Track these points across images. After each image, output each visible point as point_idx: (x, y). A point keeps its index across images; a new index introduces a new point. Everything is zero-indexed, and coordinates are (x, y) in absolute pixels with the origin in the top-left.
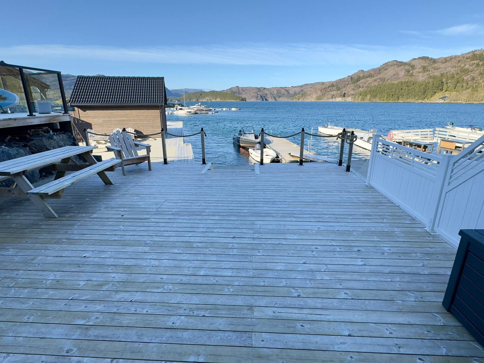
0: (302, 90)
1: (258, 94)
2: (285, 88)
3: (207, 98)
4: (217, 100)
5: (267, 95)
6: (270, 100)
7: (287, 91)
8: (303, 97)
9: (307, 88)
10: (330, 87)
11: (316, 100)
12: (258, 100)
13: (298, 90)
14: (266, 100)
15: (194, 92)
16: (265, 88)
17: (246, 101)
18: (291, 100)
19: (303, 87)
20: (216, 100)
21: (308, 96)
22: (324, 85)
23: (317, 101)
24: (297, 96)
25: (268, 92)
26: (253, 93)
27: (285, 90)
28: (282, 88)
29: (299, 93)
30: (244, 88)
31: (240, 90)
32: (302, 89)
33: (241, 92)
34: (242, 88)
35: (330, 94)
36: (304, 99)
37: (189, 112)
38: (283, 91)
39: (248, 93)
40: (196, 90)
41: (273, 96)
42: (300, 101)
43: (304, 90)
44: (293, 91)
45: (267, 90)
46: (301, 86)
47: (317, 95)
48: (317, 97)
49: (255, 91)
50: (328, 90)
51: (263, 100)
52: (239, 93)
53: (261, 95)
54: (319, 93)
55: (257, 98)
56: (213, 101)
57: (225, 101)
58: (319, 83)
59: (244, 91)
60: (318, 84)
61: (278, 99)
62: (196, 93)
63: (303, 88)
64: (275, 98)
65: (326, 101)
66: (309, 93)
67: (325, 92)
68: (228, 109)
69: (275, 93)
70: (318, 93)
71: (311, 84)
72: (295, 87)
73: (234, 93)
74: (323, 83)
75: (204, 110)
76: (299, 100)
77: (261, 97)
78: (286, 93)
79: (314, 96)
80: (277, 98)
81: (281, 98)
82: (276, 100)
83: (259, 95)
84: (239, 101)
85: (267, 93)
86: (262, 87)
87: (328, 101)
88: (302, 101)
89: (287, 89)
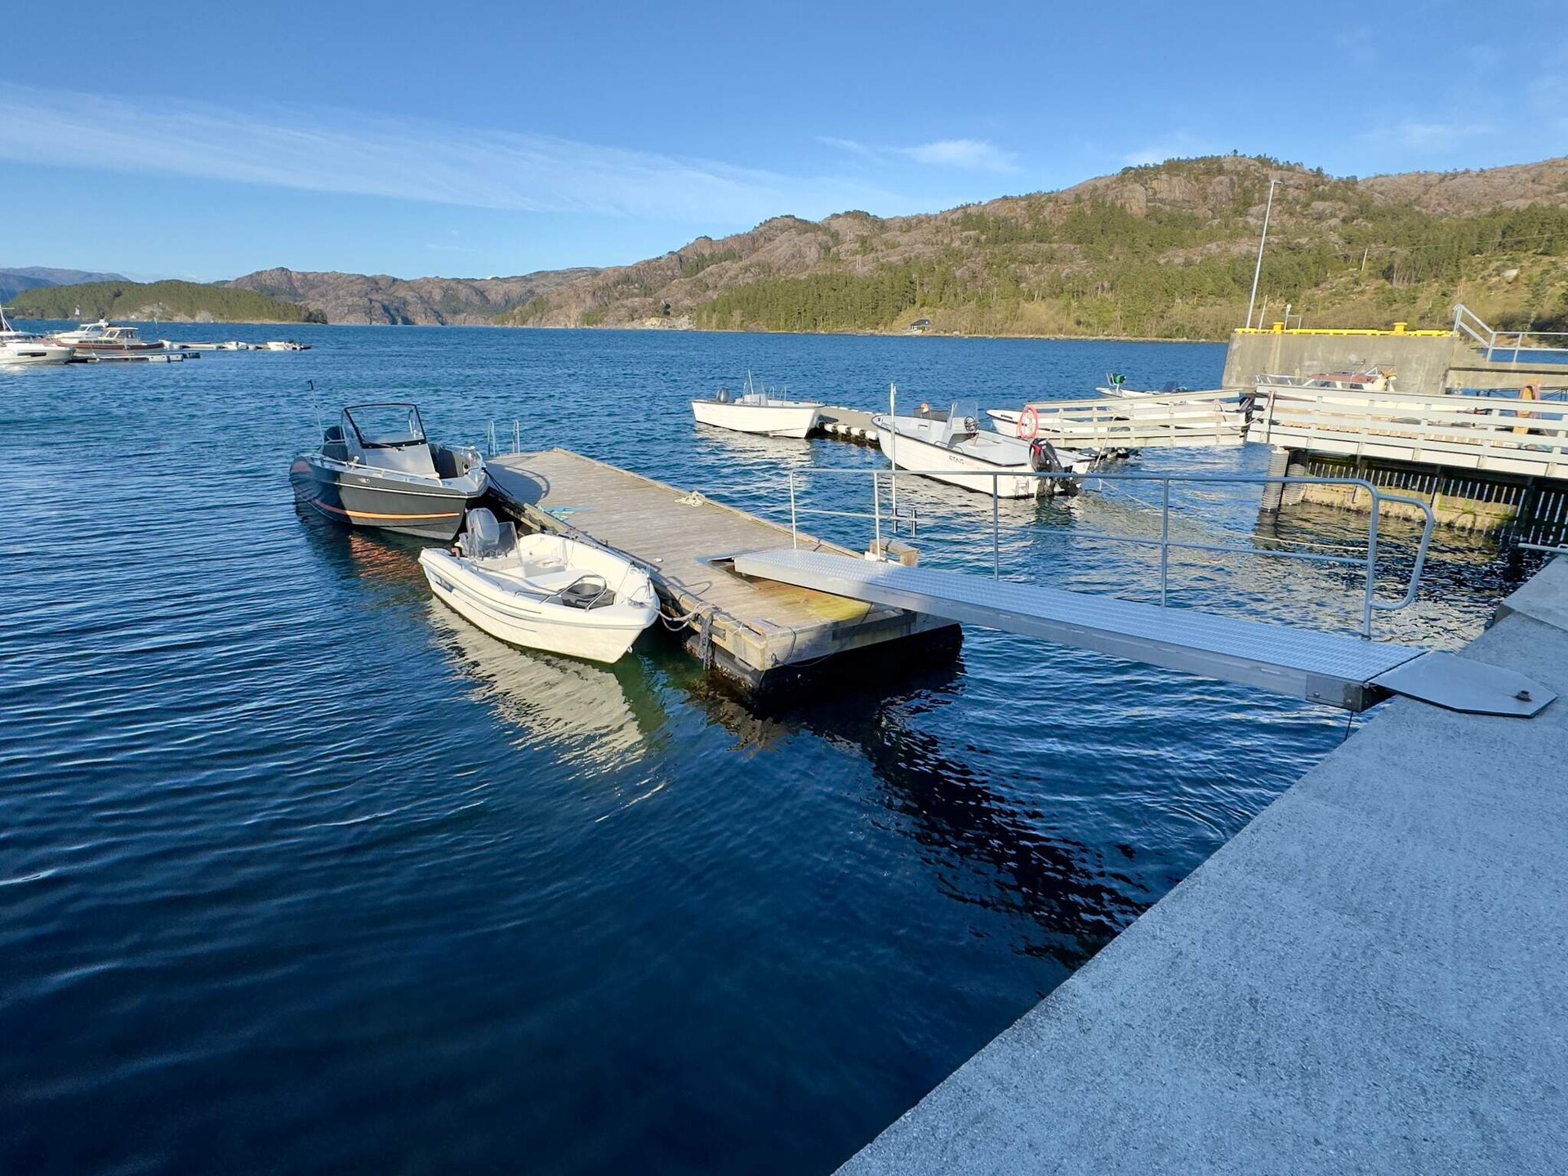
0: (531, 292)
1: (371, 301)
2: (469, 283)
3: (147, 310)
4: (199, 319)
5: (405, 303)
6: (421, 322)
7: (481, 293)
8: (539, 315)
9: (545, 286)
10: (619, 284)
11: (583, 324)
12: (374, 323)
13: (517, 290)
14: (406, 321)
15: (82, 283)
16: (395, 280)
17: (325, 322)
18: (499, 323)
19: (531, 280)
20: (193, 317)
21: (555, 312)
22: (602, 276)
23: (586, 327)
24: (516, 311)
25: (411, 293)
26: (352, 295)
27: (472, 287)
28: (458, 281)
29: (521, 301)
30: (310, 277)
31: (297, 284)
32: (528, 287)
33: (300, 291)
34: (305, 275)
35: (623, 306)
36: (543, 321)
37: (34, 355)
38: (464, 292)
39: (331, 295)
40: (90, 275)
41: (432, 309)
42: (529, 325)
43: (538, 291)
44: (502, 292)
45: (406, 286)
46: (526, 279)
47: (581, 309)
48: (584, 314)
49: (356, 288)
50: (617, 294)
51: (394, 322)
52: (294, 293)
53: (386, 303)
54: (589, 301)
55: (369, 312)
56: (177, 319)
57: (237, 321)
58: (581, 270)
59: (313, 287)
60: (580, 274)
61: (450, 321)
62: (90, 285)
63: (534, 283)
64: (438, 315)
65: (614, 327)
66: (554, 300)
67: (606, 299)
68: (251, 347)
69: (437, 295)
70: (584, 302)
71: (557, 273)
72: (505, 280)
73: (273, 295)
74: (595, 272)
75: (121, 347)
76: (524, 322)
77: (386, 309)
78: (476, 299)
79: (575, 312)
80: (449, 318)
81: (462, 316)
82: (443, 324)
83: (377, 305)
84: (296, 323)
85: (408, 297)
86: (383, 277)
87: (619, 327)
88: (536, 327)
89: (476, 284)
